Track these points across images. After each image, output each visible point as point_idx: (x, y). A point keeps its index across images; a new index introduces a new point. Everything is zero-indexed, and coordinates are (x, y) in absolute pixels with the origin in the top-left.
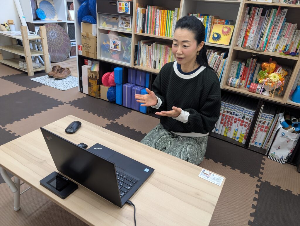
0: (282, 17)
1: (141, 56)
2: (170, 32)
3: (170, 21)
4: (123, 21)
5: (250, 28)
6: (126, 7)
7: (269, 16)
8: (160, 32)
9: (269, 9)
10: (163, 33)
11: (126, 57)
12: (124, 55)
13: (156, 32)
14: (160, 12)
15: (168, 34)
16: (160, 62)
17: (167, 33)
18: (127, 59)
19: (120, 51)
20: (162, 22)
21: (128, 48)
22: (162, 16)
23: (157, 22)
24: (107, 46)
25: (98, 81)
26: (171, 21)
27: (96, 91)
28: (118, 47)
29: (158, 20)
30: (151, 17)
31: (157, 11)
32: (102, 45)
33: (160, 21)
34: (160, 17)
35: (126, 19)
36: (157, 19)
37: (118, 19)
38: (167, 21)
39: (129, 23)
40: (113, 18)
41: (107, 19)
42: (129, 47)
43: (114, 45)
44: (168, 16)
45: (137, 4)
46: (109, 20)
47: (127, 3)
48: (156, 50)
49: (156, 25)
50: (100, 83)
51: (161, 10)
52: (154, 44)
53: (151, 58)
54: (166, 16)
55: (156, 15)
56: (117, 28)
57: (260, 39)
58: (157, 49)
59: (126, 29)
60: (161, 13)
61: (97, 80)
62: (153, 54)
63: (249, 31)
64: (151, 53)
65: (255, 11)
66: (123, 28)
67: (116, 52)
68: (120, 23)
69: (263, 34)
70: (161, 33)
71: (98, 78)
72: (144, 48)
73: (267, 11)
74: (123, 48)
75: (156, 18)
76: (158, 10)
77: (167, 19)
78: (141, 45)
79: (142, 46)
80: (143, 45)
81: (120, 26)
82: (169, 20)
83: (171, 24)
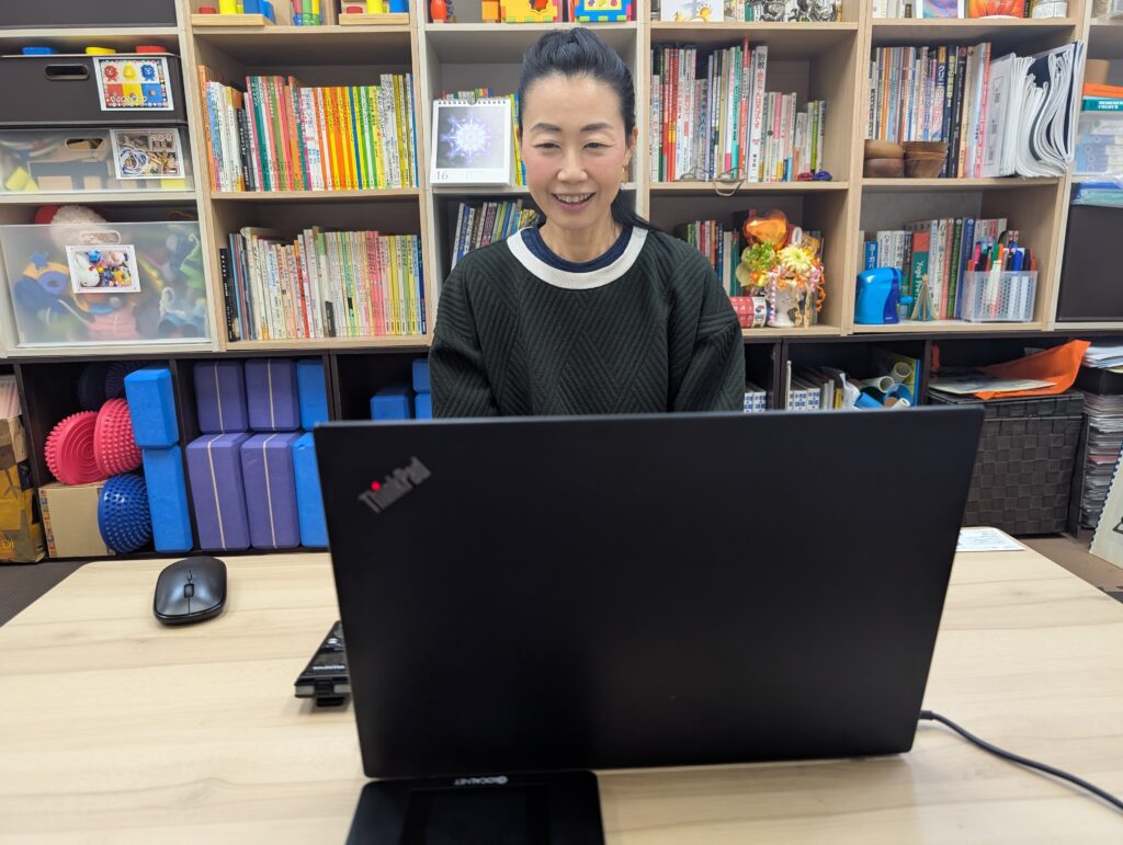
0: (758, 71)
1: (254, 295)
2: (379, 173)
3: (370, 128)
4: (137, 153)
5: (674, 119)
6: (149, 81)
7: (719, 74)
8: (329, 180)
9: (716, 53)
10: (348, 180)
11: (178, 312)
12: (165, 305)
13: (314, 180)
14: (316, 97)
15: (371, 179)
16: (351, 306)
17: (364, 179)
18: (181, 320)
19: (138, 290)
20: (332, 136)
21: (184, 268)
22: (330, 110)
23: (306, 139)
24: (53, 284)
25: (25, 468)
26: (374, 127)
27: (18, 527)
28: (123, 277)
29: (310, 131)
30: (273, 122)
31: (299, 96)
32: (18, 287)
33: (324, 133)
34: (318, 116)
35: (152, 138)
36: (307, 126)
37: (105, 142)
38: (355, 128)
39: (174, 155)
40: (69, 142)
41: (32, 154)
42: (189, 263)
43: (95, 271)
44: (357, 109)
45: (202, 68)
46: (48, 155)
47: (148, 63)
48: (322, 258)
49: (304, 152)
50: (35, 475)
51: (319, 89)
52: (308, 233)
53: (307, 293)
54: (349, 111)
55: (299, 112)
56: (104, 186)
57: (712, 151)
58: (326, 253)
59: (160, 186)
60: (320, 98)
61: (20, 464)
62: (314, 275)
63: (674, 128)
64: (304, 273)
65: (675, 60)
66: (142, 183)
67: (114, 300)
68: (118, 163)
69: (717, 133)
70: (337, 180)
71: (20, 456)
72: (261, 256)
73: (711, 57)
74: (154, 274)
75: (302, 121)
76: (304, 91)
77: (354, 120)
78: (249, 248)
79: (254, 249)
80: (255, 245)
81: (119, 177)
82: (362, 127)
83: (376, 138)
